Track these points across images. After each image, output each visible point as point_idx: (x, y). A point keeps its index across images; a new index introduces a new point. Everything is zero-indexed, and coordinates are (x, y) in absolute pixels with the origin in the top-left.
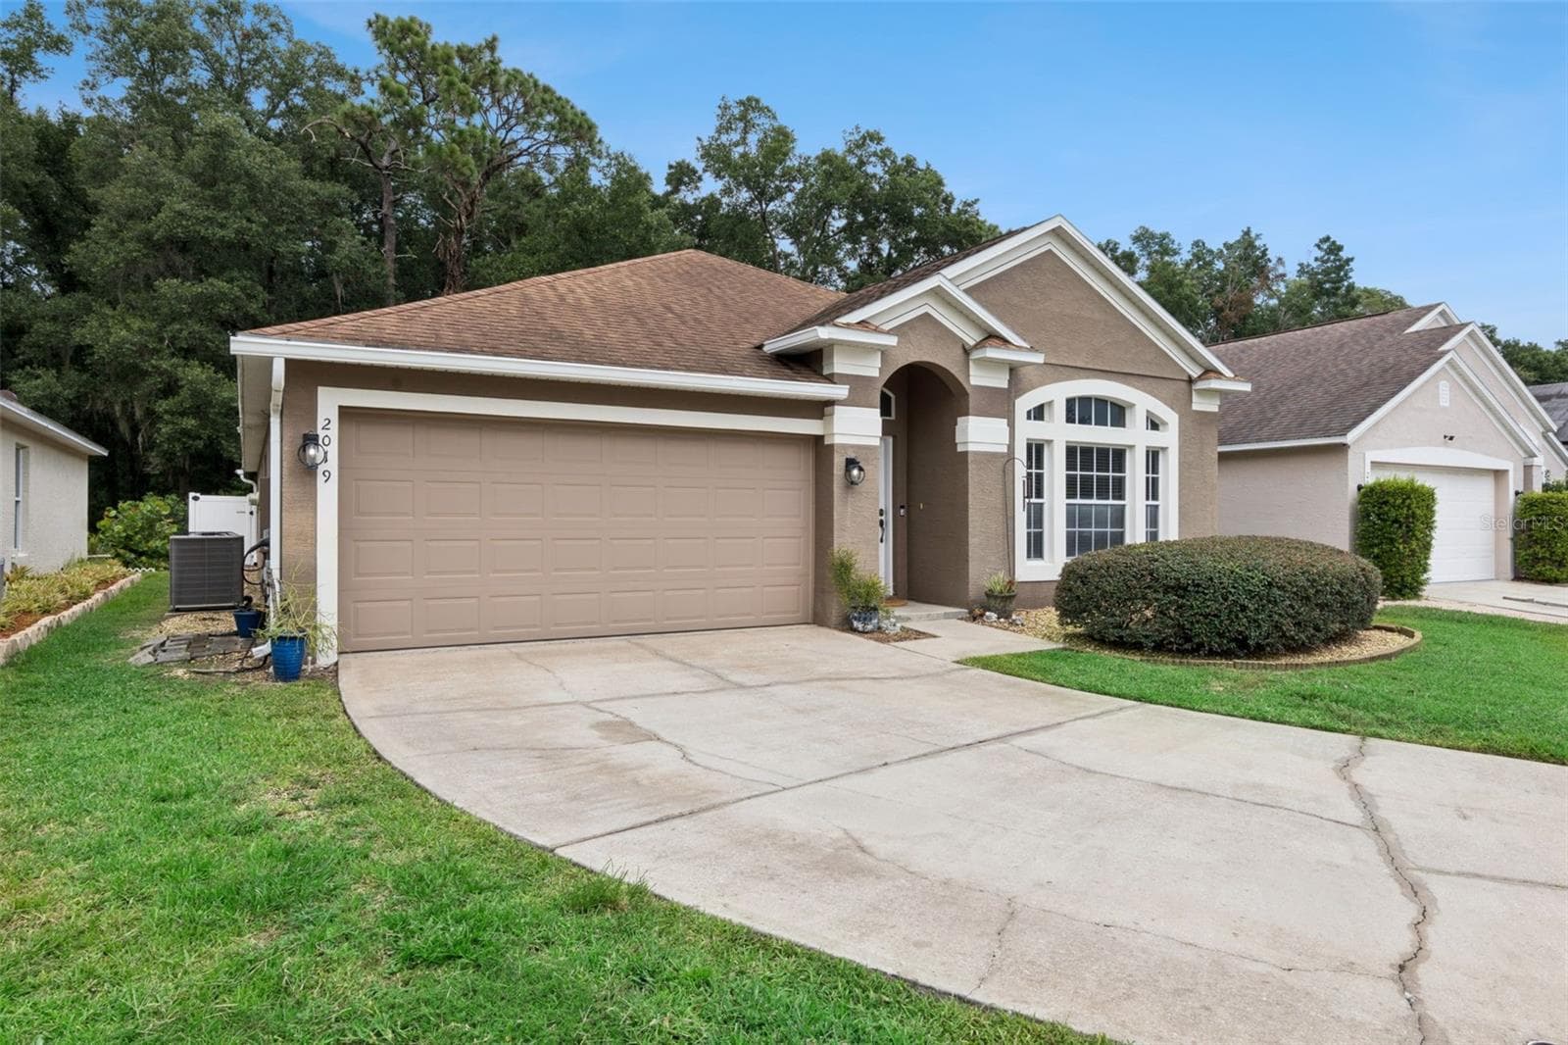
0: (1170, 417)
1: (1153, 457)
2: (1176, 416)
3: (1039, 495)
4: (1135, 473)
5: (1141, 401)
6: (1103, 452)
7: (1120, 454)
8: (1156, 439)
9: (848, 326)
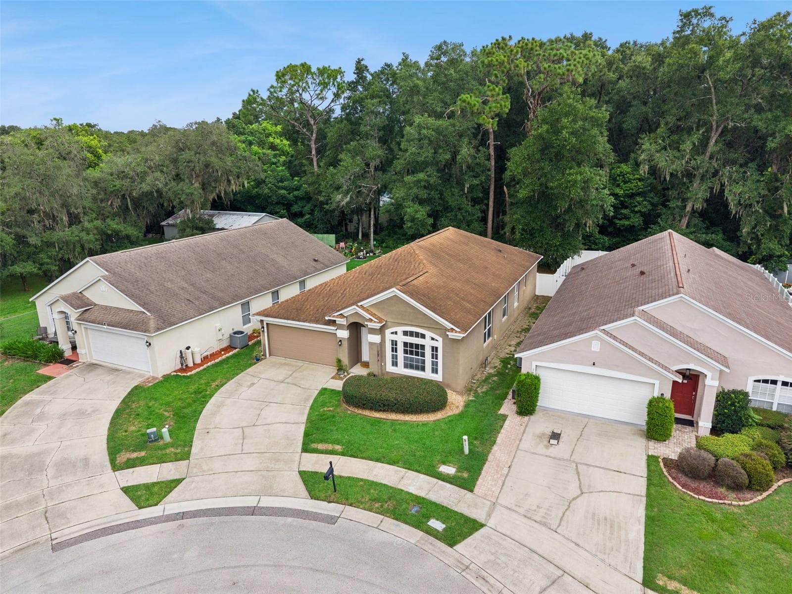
0: (440, 339)
1: (435, 349)
2: (442, 339)
3: (396, 352)
4: (428, 352)
5: (428, 334)
6: (417, 346)
7: (423, 347)
8: (434, 344)
9: (334, 317)
